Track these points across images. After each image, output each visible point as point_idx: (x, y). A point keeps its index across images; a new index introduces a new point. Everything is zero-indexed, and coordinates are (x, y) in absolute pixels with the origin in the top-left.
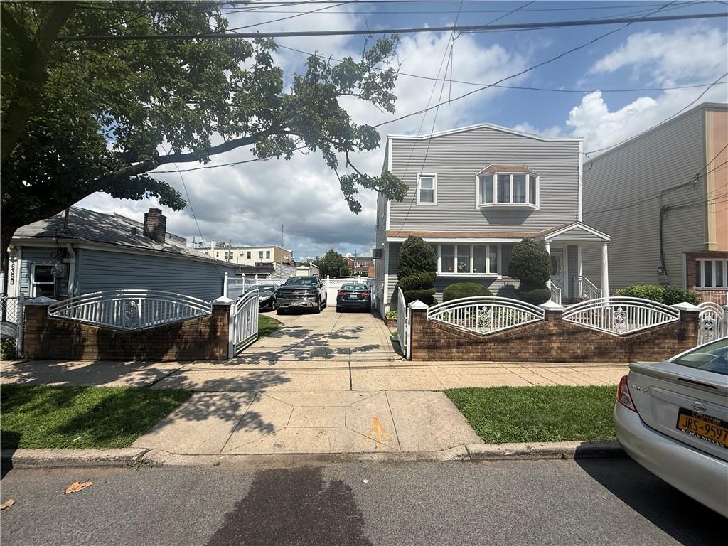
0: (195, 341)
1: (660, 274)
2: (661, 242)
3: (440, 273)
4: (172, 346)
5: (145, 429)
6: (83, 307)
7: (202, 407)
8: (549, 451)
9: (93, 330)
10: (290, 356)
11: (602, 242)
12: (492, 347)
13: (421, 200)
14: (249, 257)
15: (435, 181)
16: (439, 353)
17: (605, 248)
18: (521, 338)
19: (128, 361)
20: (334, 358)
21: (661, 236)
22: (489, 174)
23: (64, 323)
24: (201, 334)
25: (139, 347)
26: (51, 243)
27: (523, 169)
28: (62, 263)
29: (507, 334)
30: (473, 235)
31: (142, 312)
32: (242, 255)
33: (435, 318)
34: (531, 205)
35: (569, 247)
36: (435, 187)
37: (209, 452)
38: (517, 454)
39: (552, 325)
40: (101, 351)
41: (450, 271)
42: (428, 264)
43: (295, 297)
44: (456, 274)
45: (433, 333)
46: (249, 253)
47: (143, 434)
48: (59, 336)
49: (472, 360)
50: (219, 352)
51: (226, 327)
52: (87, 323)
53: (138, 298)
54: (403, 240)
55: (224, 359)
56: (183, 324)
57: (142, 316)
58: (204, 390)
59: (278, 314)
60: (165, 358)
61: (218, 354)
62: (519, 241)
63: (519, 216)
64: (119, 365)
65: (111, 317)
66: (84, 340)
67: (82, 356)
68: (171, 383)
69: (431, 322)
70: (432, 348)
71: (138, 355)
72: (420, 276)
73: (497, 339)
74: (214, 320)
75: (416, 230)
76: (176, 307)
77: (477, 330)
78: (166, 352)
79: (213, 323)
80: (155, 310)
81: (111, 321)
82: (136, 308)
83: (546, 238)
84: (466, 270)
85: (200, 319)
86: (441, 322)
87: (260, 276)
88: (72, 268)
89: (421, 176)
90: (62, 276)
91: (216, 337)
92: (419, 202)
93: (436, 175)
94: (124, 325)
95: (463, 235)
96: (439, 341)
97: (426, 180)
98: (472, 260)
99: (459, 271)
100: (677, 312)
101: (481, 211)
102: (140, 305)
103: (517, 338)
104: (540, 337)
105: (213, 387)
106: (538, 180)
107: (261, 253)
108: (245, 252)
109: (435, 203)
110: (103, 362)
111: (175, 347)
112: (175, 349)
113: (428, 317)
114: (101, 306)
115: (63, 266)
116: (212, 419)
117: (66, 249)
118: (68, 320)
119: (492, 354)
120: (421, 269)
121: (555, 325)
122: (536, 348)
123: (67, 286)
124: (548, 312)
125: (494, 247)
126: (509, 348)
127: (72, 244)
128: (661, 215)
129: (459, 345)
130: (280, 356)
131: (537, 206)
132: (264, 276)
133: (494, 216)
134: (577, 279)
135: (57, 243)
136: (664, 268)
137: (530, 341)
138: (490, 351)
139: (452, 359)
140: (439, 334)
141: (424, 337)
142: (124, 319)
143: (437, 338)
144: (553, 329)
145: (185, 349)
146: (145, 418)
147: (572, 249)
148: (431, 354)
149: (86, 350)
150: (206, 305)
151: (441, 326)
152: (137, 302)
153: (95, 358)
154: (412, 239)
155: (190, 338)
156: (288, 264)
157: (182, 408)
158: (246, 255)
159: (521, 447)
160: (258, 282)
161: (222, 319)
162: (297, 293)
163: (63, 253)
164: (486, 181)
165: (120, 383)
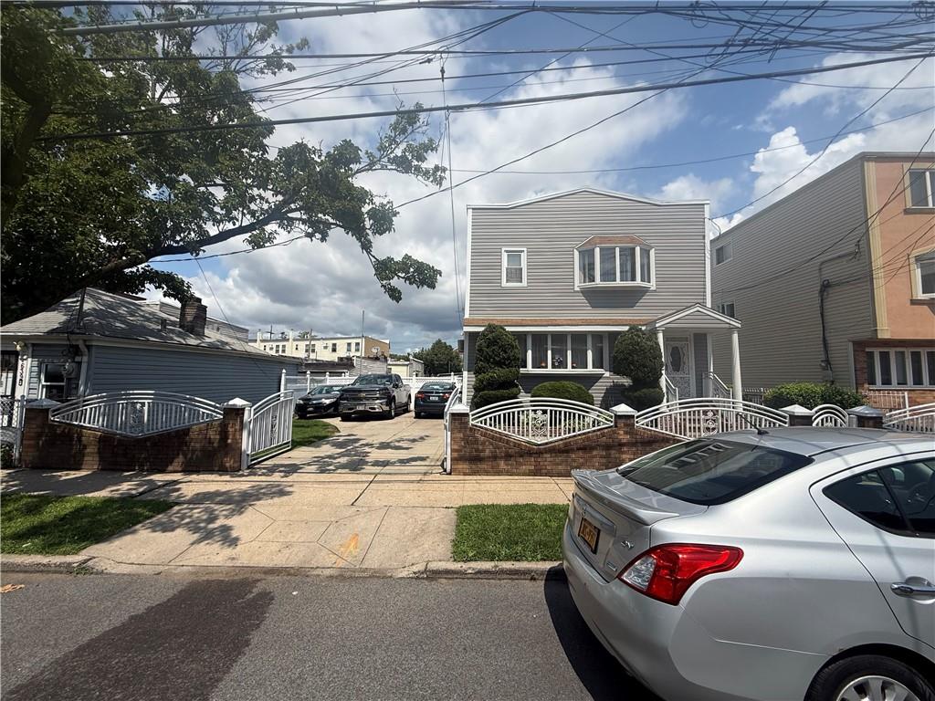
0: (203, 450)
1: (824, 369)
2: (824, 327)
3: (530, 369)
4: (178, 454)
5: (100, 538)
6: (86, 410)
7: (176, 519)
8: (517, 571)
9: (95, 436)
10: (313, 468)
11: (731, 329)
12: (549, 459)
13: (507, 281)
14: (334, 350)
15: (524, 257)
16: (484, 466)
17: (735, 337)
18: (583, 449)
19: (128, 471)
20: (362, 471)
21: (823, 320)
22: (590, 247)
23: (65, 428)
24: (210, 442)
25: (143, 456)
26: (62, 340)
27: (632, 240)
28: (73, 362)
29: (566, 443)
30: (570, 322)
31: (149, 415)
32: (326, 347)
33: (479, 424)
34: (645, 284)
35: (695, 335)
36: (524, 265)
37: (157, 562)
38: (479, 572)
39: (622, 432)
40: (102, 459)
41: (543, 367)
42: (509, 358)
43: (361, 399)
44: (550, 370)
45: (476, 441)
46: (334, 345)
47: (97, 543)
48: (59, 442)
49: (524, 474)
50: (229, 463)
51: (238, 433)
52: (90, 429)
53: (144, 400)
54: (482, 329)
55: (234, 471)
56: (191, 430)
57: (148, 420)
58: (189, 502)
59: (343, 420)
60: (170, 468)
61: (228, 465)
62: (626, 328)
63: (629, 297)
64: (117, 475)
65: (115, 421)
66: (85, 447)
67: (82, 464)
68: (161, 493)
69: (473, 429)
70: (475, 460)
71: (141, 465)
72: (497, 373)
73: (554, 449)
74: (225, 425)
75: (497, 317)
76: (185, 411)
77: (531, 439)
78: (171, 463)
79: (223, 427)
80: (162, 414)
81: (114, 425)
82: (142, 411)
83: (657, 325)
84: (563, 364)
85: (209, 425)
86: (487, 429)
87: (332, 374)
88: (84, 366)
89: (507, 251)
90: (73, 376)
91: (227, 445)
92: (504, 283)
93: (525, 249)
94: (128, 430)
95: (556, 323)
96: (483, 451)
97: (515, 256)
98: (569, 353)
99: (554, 366)
100: (785, 417)
101: (582, 292)
102: (146, 408)
103: (578, 449)
104: (608, 447)
105: (201, 499)
106: (652, 252)
107: (349, 344)
108: (330, 343)
109: (524, 283)
110: (104, 472)
111: (181, 456)
112: (181, 459)
113: (471, 422)
114: (105, 409)
115: (74, 365)
116: (179, 531)
117: (78, 346)
118: (69, 424)
119: (549, 468)
120: (500, 364)
121: (626, 433)
122: (604, 460)
123: (77, 387)
124: (618, 417)
125: (598, 336)
126: (570, 460)
127: (85, 341)
128: (822, 292)
129: (508, 457)
130: (301, 468)
131: (653, 285)
132: (340, 374)
133: (598, 298)
134: (707, 376)
135: (69, 339)
136: (827, 361)
137: (595, 453)
138: (546, 463)
139: (499, 473)
140: (483, 443)
141: (465, 447)
142: (128, 424)
143: (481, 448)
144: (624, 438)
145: (191, 458)
146: (107, 527)
147: (700, 338)
148: (474, 466)
149: (86, 459)
150: (217, 408)
151: (485, 433)
152: (143, 404)
153: (96, 467)
154: (491, 328)
155: (198, 445)
156: (377, 359)
157: (154, 519)
158: (330, 348)
159: (488, 565)
160: (330, 380)
161: (234, 424)
162: (363, 395)
163: (74, 351)
164: (587, 255)
165: (104, 494)
